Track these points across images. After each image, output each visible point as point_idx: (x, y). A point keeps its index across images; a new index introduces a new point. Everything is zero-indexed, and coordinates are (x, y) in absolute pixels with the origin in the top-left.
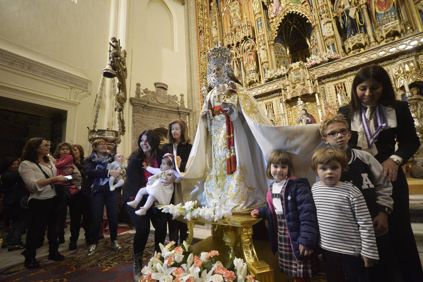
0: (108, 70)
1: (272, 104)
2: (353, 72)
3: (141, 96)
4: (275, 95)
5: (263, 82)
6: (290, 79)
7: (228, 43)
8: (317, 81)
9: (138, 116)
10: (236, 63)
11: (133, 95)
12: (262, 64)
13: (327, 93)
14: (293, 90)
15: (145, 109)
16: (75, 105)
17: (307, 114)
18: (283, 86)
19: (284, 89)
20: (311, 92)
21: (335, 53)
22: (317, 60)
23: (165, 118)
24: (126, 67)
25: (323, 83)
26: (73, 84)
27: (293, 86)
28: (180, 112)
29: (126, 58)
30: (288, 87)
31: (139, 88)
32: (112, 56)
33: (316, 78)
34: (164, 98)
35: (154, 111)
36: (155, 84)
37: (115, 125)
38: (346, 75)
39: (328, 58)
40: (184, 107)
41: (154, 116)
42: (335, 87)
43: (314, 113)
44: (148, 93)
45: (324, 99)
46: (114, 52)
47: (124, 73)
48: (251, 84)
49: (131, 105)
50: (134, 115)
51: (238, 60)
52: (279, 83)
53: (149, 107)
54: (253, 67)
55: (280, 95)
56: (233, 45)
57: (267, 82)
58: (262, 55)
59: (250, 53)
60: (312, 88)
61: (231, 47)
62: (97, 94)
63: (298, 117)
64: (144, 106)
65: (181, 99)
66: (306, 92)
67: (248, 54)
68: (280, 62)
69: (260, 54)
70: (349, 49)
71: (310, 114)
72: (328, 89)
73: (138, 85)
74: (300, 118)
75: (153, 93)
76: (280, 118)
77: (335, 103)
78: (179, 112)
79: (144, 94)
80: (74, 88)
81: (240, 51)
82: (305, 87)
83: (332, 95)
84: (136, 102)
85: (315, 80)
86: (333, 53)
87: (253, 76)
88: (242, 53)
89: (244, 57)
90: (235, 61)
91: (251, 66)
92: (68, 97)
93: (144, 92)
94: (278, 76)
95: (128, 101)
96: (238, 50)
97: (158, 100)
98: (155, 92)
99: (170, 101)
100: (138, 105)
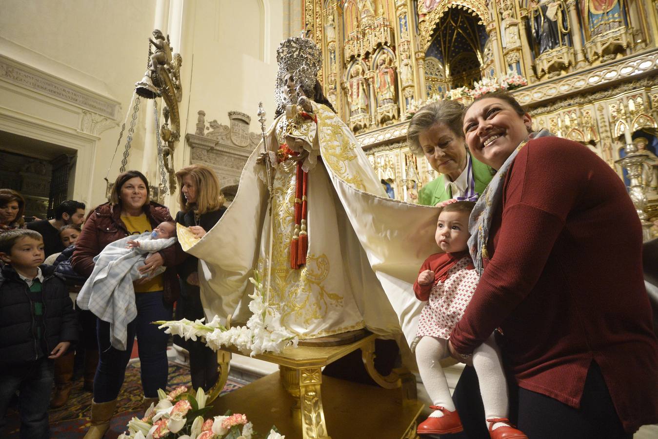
0: (145, 84)
2: (546, 109)
3: (206, 132)
5: (403, 118)
7: (352, 53)
10: (363, 86)
11: (193, 130)
12: (404, 89)
15: (211, 154)
16: (91, 140)
21: (520, 76)
22: (491, 86)
24: (180, 82)
26: (88, 106)
29: (181, 68)
31: (201, 119)
32: (154, 62)
34: (243, 137)
35: (226, 158)
36: (230, 114)
38: (534, 112)
39: (508, 83)
41: (226, 165)
44: (218, 129)
46: (157, 55)
47: (176, 92)
48: (384, 120)
49: (187, 146)
51: (366, 81)
53: (218, 150)
54: (388, 93)
56: (359, 56)
58: (405, 75)
59: (386, 70)
61: (356, 60)
62: (124, 124)
64: (209, 148)
67: (382, 72)
68: (434, 89)
69: (400, 73)
70: (543, 70)
73: (201, 114)
75: (226, 128)
79: (211, 130)
80: (90, 113)
81: (369, 66)
84: (196, 141)
86: (516, 76)
87: (388, 109)
88: (373, 70)
89: (376, 77)
90: (360, 82)
91: (385, 92)
92: (80, 127)
93: (211, 126)
96: (367, 65)
97: (233, 140)
98: (230, 127)
99: (253, 143)
100: (200, 146)
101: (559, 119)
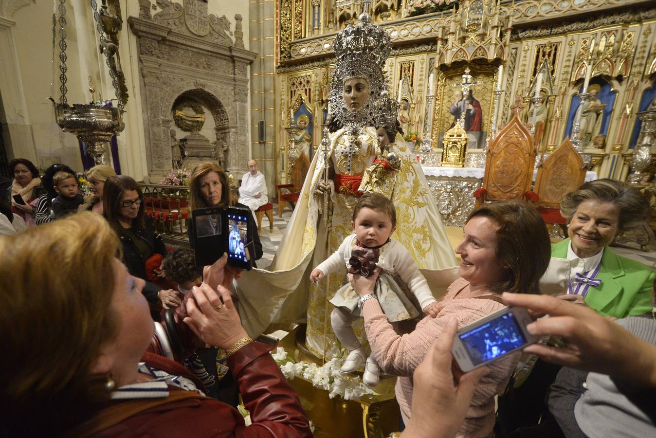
1: (413, 66)
2: (583, 24)
3: (153, 13)
4: (423, 49)
5: (404, 12)
6: (459, 17)
8: (509, 33)
9: (151, 62)
11: (135, 11)
13: (520, 61)
14: (460, 47)
15: (163, 47)
17: (471, 98)
18: (442, 31)
19: (442, 39)
20: (492, 56)
23: (205, 68)
25: (519, 39)
27: (462, 34)
28: (235, 58)
30: (451, 38)
33: (510, 26)
34: (201, 22)
35: (182, 52)
37: (104, 81)
38: (567, 27)
40: (243, 46)
41: (182, 62)
42: (538, 52)
43: (483, 99)
44: (167, 8)
45: (511, 73)
48: (379, 10)
49: (132, 34)
50: (142, 59)
52: (436, 22)
53: (172, 42)
55: (431, 51)
57: (413, 14)
60: (496, 47)
62: (54, 15)
63: (453, 101)
64: (160, 38)
65: (236, 28)
66: (483, 55)
71: (476, 99)
72: (523, 54)
74: (457, 104)
75: (178, 7)
76: (421, 98)
77: (526, 85)
78: (232, 57)
79: (159, 10)
82: (483, 42)
83: (526, 68)
84: (142, 28)
85: (506, 31)
93: (158, 3)
94: (438, 4)
95: (125, 25)
97: (189, 26)
98: (182, 5)
99: (213, 30)
100: (147, 35)
101: (593, 41)
